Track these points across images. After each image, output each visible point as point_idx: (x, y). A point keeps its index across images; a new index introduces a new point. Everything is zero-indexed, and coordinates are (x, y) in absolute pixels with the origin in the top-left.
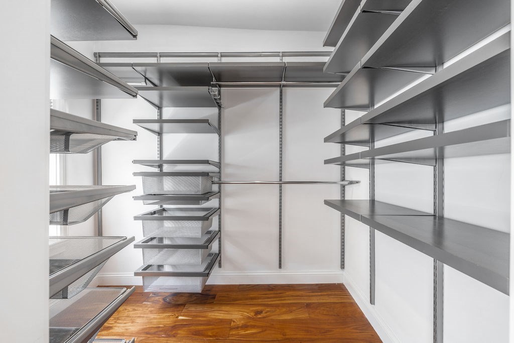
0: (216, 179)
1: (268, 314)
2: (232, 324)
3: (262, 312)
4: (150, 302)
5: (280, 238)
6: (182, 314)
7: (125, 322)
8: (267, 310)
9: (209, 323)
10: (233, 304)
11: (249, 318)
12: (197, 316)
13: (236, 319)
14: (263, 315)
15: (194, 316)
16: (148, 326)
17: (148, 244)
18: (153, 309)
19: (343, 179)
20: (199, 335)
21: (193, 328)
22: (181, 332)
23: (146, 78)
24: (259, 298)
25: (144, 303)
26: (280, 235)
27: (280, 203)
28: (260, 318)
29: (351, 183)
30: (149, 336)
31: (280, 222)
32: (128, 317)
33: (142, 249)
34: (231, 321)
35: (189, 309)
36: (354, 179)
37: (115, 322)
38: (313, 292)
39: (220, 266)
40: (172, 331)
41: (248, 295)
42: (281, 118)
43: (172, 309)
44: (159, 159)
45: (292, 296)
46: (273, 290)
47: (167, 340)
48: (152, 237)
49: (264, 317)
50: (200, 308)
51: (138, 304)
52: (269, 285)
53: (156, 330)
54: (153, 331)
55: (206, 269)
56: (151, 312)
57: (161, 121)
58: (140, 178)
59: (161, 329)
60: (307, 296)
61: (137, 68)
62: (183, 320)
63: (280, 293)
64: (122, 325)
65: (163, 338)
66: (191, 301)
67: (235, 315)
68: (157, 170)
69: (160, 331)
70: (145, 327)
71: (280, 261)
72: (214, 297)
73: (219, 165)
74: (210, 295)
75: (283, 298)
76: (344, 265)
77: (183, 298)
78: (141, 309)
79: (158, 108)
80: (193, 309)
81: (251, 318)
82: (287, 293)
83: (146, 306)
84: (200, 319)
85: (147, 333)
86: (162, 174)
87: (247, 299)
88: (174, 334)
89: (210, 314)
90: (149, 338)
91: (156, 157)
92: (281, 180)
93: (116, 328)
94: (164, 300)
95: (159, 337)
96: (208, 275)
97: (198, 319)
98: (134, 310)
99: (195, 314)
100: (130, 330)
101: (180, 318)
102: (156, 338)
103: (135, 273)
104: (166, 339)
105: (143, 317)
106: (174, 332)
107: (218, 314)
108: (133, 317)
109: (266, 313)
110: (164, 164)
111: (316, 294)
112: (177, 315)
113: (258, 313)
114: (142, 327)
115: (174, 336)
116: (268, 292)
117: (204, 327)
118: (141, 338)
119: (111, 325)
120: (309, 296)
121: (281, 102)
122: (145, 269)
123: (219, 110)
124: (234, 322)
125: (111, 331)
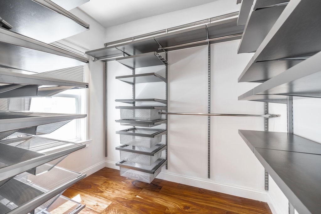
0: (164, 111)
1: (193, 210)
2: (167, 210)
3: (189, 208)
4: (125, 182)
5: (209, 156)
6: (139, 194)
7: (110, 190)
8: (194, 207)
9: (152, 205)
10: (171, 196)
11: (179, 209)
12: (146, 198)
13: (170, 208)
14: (190, 210)
15: (145, 197)
16: (119, 197)
17: (123, 148)
18: (125, 187)
19: (267, 112)
20: (144, 212)
21: (142, 205)
22: (135, 206)
23: (124, 53)
24: (190, 197)
25: (122, 182)
26: (209, 153)
27: (209, 129)
28: (187, 212)
29: (272, 116)
30: (118, 203)
31: (209, 144)
32: (112, 188)
33: (119, 151)
34: (166, 208)
35: (144, 192)
36: (276, 113)
37: (106, 189)
38: (235, 203)
39: (167, 168)
40: (130, 203)
41: (183, 192)
42: (209, 67)
43: (134, 190)
44: (133, 99)
45: (217, 202)
46: (202, 194)
47: (126, 209)
48: (127, 144)
49: (190, 212)
50: (150, 194)
51: (119, 182)
52: (200, 189)
53: (122, 200)
54: (121, 200)
55: (153, 169)
56: (124, 188)
57: (134, 76)
58: (119, 110)
59: (125, 200)
60: (229, 205)
61: (118, 48)
62: (138, 198)
63: (208, 197)
64: (108, 192)
65: (124, 207)
66: (146, 187)
67: (171, 204)
68: (132, 105)
69: (124, 202)
70: (118, 197)
71: (209, 173)
72: (160, 188)
73: (166, 102)
74: (158, 186)
75: (208, 202)
76: (268, 187)
77: (143, 184)
78: (119, 185)
79: (132, 69)
80: (146, 193)
81: (180, 210)
82: (213, 199)
83: (122, 184)
84: (149, 201)
85: (118, 201)
86: (134, 108)
87: (181, 195)
88: (131, 206)
89: (155, 199)
90: (118, 204)
91: (131, 97)
92: (209, 113)
93: (105, 193)
94: (132, 182)
95: (123, 205)
96: (154, 173)
97: (147, 200)
98: (116, 185)
99: (146, 196)
100: (111, 196)
101: (137, 196)
102: (121, 206)
103: (116, 164)
104: (126, 207)
105: (119, 190)
106: (131, 205)
107: (159, 200)
108: (114, 189)
109: (192, 209)
110: (136, 102)
111: (238, 205)
112: (136, 194)
113: (186, 207)
114: (116, 196)
115: (130, 207)
116: (198, 194)
117: (148, 207)
118: (114, 203)
119: (103, 191)
120: (231, 206)
121: (209, 55)
122: (122, 162)
123: (166, 66)
124: (168, 209)
125: (102, 194)
